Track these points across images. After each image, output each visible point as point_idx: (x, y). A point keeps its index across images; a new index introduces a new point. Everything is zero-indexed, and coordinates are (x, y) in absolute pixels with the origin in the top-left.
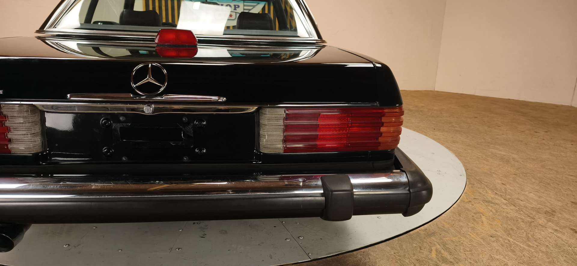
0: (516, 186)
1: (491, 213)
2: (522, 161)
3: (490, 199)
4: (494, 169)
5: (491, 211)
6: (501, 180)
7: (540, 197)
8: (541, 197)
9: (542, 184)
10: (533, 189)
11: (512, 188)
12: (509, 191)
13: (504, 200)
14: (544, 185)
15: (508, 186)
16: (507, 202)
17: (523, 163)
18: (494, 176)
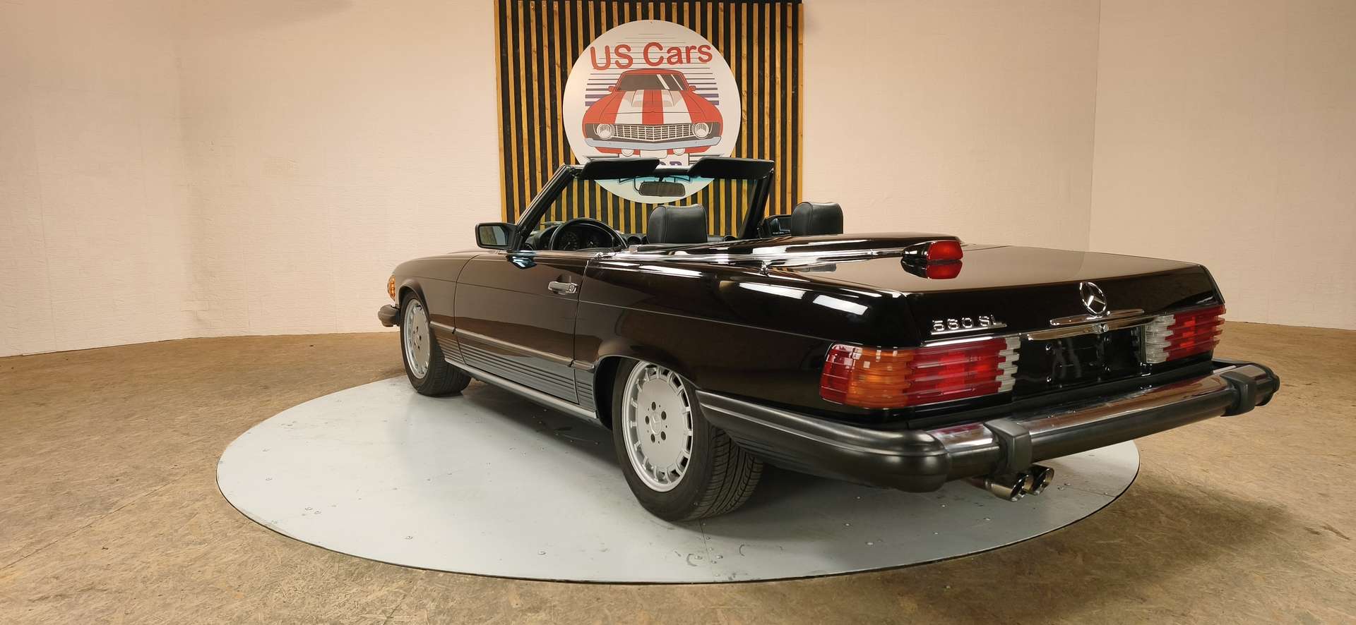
0: (1226, 473)
1: (1176, 510)
2: (1248, 436)
3: (1178, 492)
4: (1191, 449)
5: (1176, 507)
6: (1202, 466)
7: (1265, 488)
8: (1268, 488)
9: (1276, 470)
10: (1256, 477)
11: (1218, 476)
12: (1213, 480)
13: (1200, 493)
14: (1279, 471)
15: (1212, 473)
16: (1206, 495)
17: (1247, 438)
18: (1190, 459)
